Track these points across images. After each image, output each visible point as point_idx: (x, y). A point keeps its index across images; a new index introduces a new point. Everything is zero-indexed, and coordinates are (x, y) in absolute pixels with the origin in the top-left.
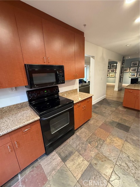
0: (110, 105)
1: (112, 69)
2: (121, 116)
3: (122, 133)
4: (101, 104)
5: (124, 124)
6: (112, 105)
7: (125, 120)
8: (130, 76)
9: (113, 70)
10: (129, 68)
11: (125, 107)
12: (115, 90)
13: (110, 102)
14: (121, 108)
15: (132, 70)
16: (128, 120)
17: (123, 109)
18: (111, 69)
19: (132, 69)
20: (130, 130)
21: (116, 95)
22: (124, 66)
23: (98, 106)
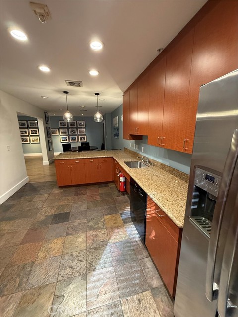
0: (39, 191)
1: (32, 129)
2: (57, 203)
3: (61, 227)
4: (20, 197)
5: (63, 212)
6: (42, 191)
7: (64, 205)
8: (62, 141)
9: (34, 131)
10: (57, 130)
11: (61, 187)
12: (44, 164)
13: (38, 187)
14: (56, 191)
15: (62, 133)
16: (67, 203)
17: (59, 191)
18: (30, 130)
19: (61, 130)
20: (70, 216)
21: (47, 172)
22: (49, 126)
23: (12, 203)
